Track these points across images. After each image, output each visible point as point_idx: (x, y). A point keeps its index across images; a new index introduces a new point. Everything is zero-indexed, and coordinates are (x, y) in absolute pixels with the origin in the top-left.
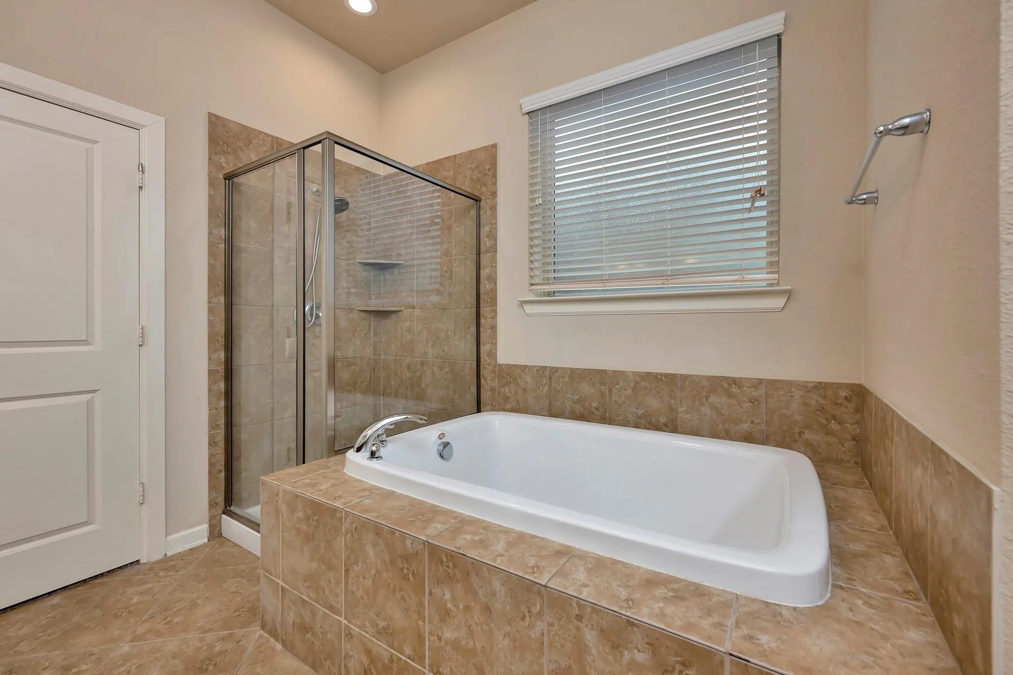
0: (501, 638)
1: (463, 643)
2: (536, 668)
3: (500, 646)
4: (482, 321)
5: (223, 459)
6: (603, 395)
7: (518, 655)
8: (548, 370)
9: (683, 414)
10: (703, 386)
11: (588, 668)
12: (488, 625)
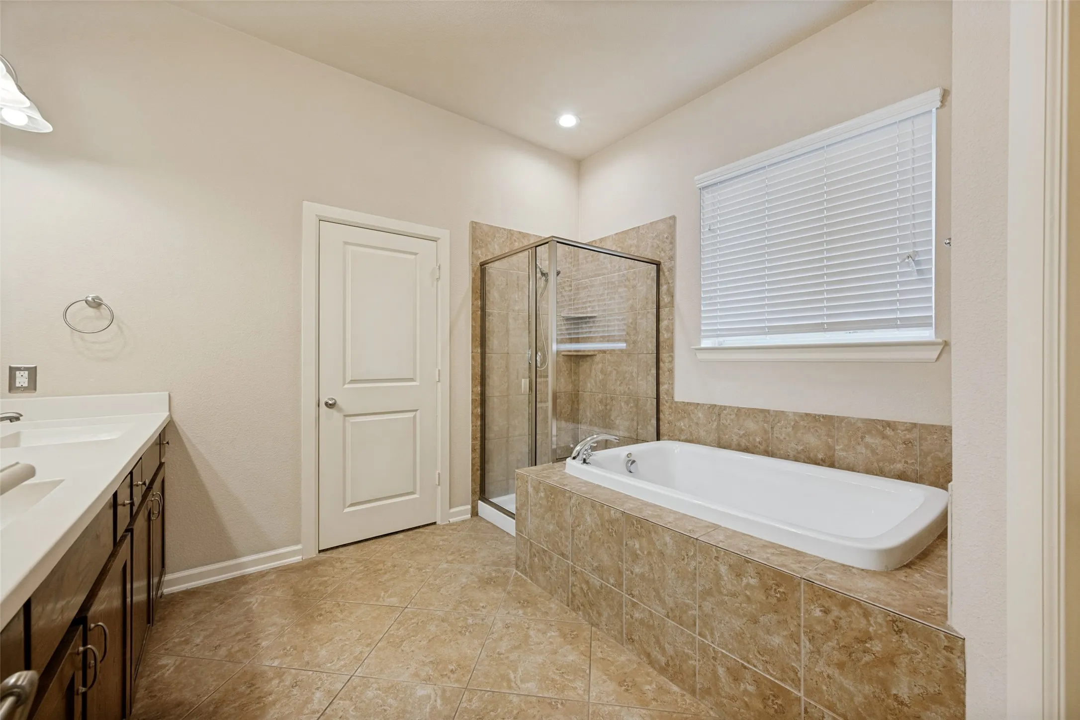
0: (670, 571)
1: (647, 575)
2: (691, 590)
3: (670, 577)
4: (661, 364)
5: (479, 461)
6: (766, 432)
7: (680, 582)
8: (718, 408)
9: (840, 452)
10: (858, 428)
11: (722, 589)
12: (662, 563)
